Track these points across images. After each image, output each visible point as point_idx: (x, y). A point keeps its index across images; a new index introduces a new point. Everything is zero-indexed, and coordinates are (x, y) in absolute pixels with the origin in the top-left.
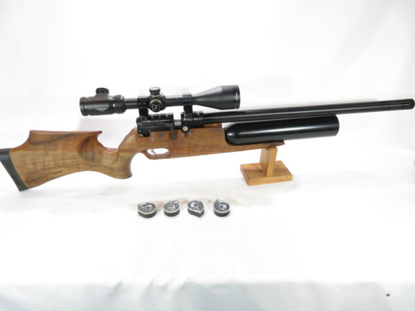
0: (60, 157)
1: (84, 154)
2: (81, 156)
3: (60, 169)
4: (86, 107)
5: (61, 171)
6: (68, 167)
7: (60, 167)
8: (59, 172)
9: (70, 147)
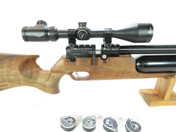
0: (6, 73)
1: (24, 73)
2: (22, 73)
3: (5, 83)
4: (27, 34)
5: (6, 85)
6: (12, 82)
7: (5, 81)
8: (5, 85)
9: (13, 66)
